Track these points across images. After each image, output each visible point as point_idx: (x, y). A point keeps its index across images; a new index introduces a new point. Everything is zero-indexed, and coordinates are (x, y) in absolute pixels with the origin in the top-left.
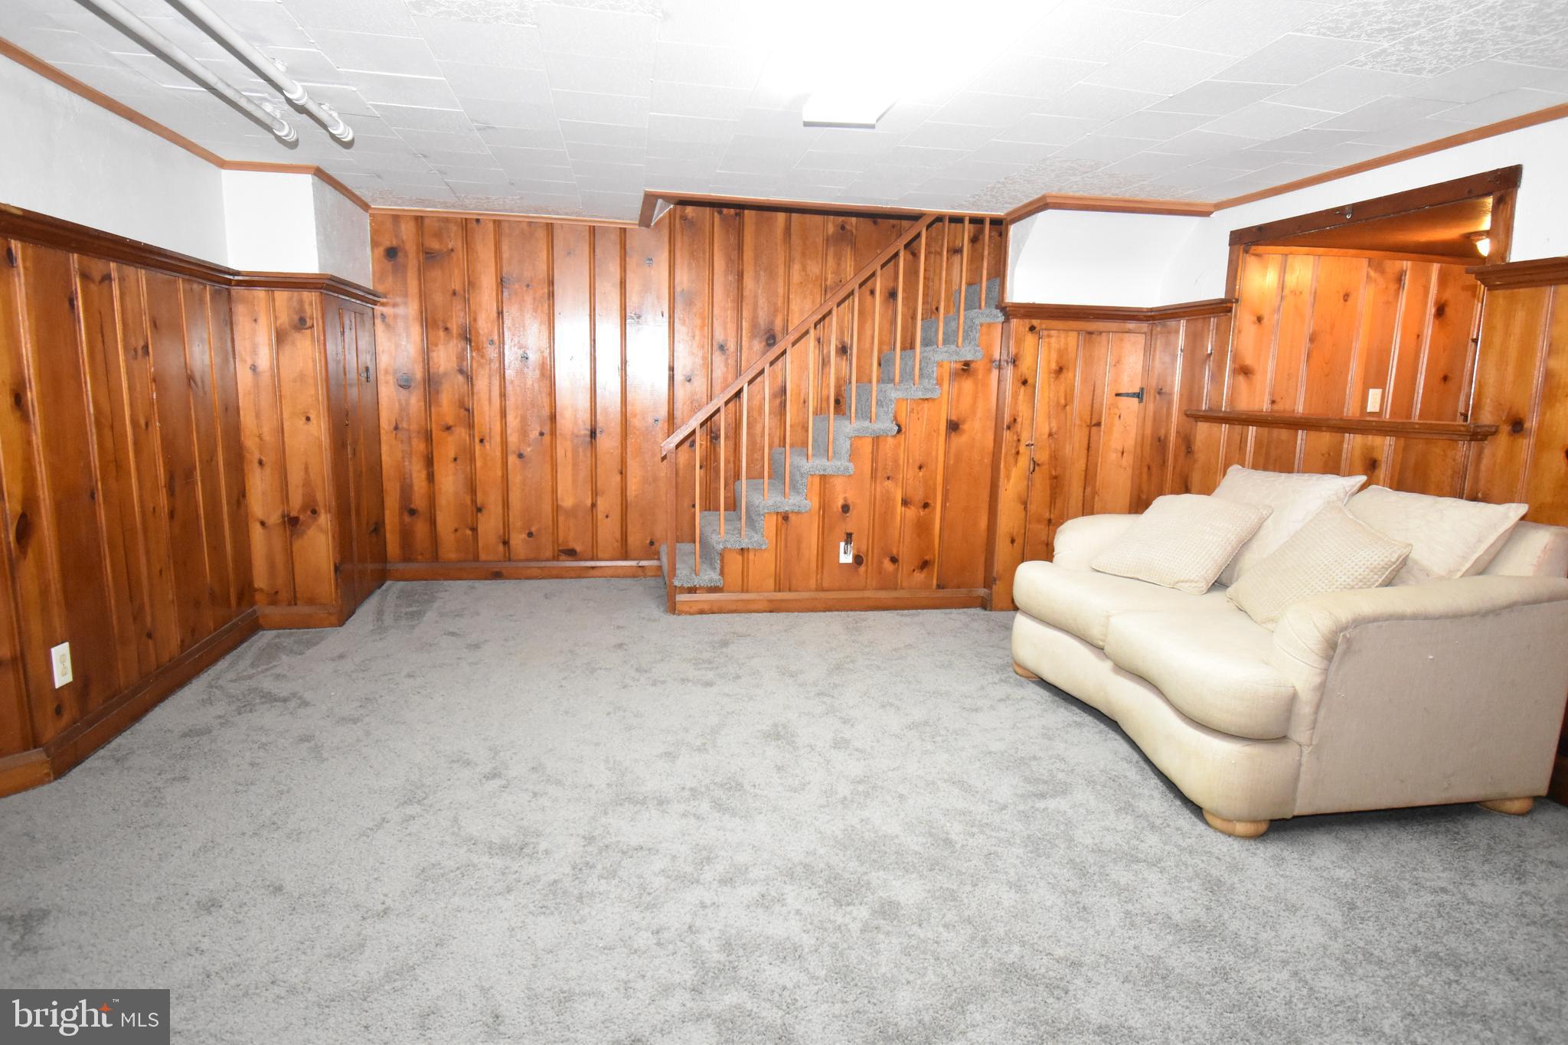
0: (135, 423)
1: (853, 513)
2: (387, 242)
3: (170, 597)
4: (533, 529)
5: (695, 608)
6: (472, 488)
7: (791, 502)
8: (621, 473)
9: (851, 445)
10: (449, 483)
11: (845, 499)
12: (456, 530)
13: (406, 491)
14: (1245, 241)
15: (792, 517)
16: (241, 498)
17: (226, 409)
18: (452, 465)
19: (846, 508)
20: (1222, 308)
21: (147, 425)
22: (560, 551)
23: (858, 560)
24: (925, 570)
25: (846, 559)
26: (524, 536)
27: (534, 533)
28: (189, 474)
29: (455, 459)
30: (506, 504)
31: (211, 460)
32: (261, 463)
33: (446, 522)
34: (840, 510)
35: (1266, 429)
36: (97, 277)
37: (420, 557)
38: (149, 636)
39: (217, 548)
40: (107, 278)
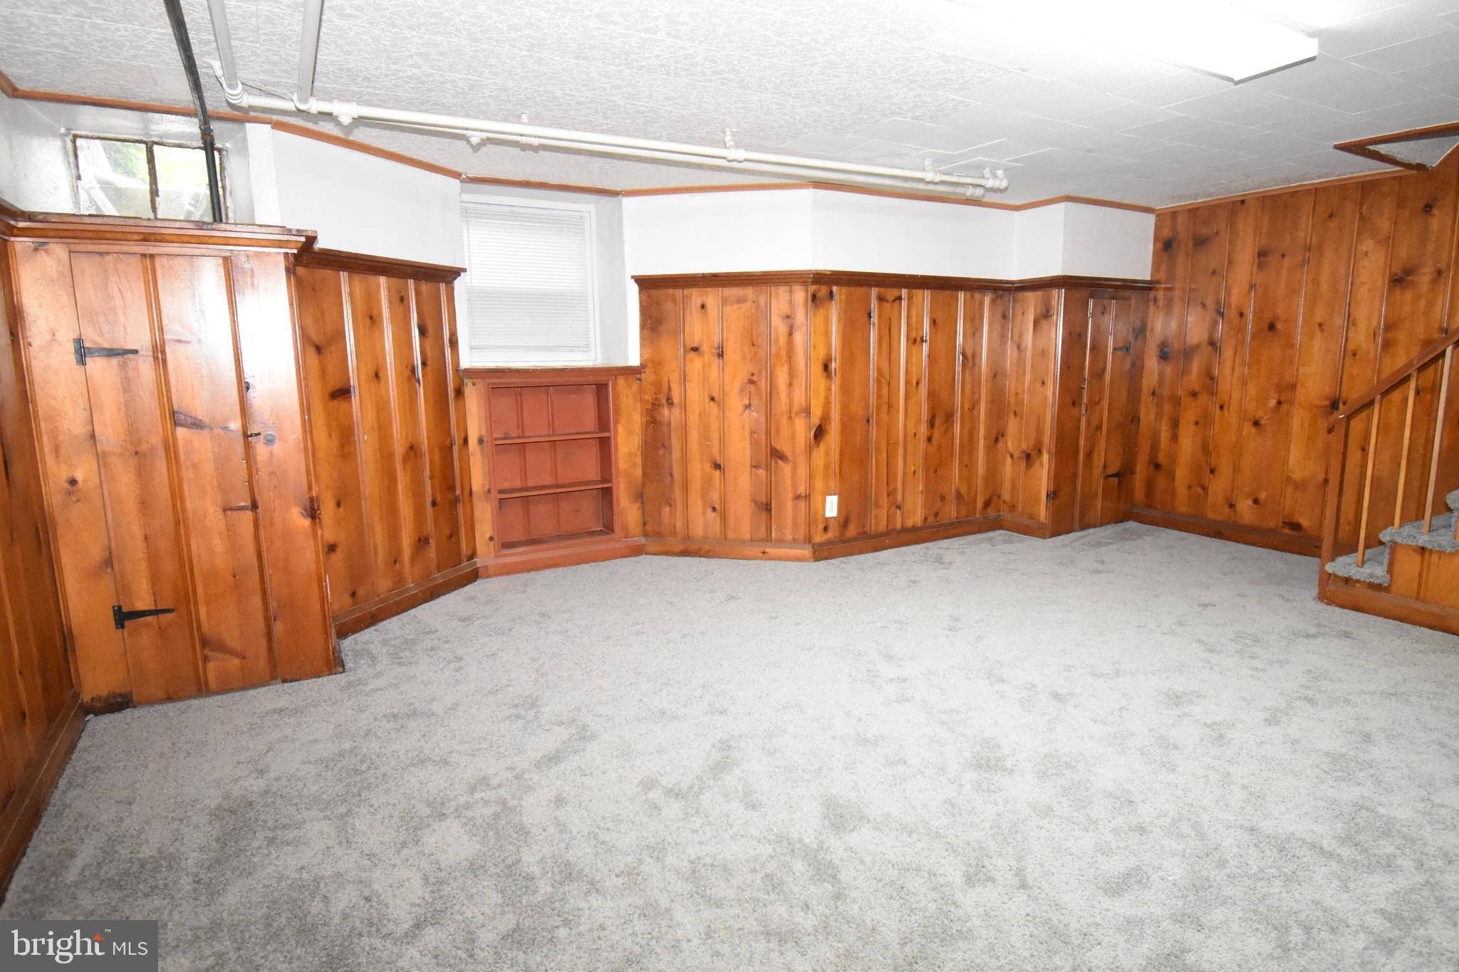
0: (907, 383)
2: (1166, 233)
3: (920, 488)
4: (1263, 496)
6: (1205, 449)
10: (1188, 444)
12: (1190, 487)
13: (1154, 447)
16: (1000, 436)
17: (995, 376)
18: (1192, 428)
21: (918, 383)
22: (1284, 523)
26: (1250, 502)
27: (1261, 501)
28: (949, 417)
29: (1197, 423)
30: (1236, 468)
31: (973, 408)
32: (1015, 413)
33: (1182, 476)
36: (891, 298)
37: (1158, 506)
38: (899, 507)
39: (968, 467)
40: (900, 298)
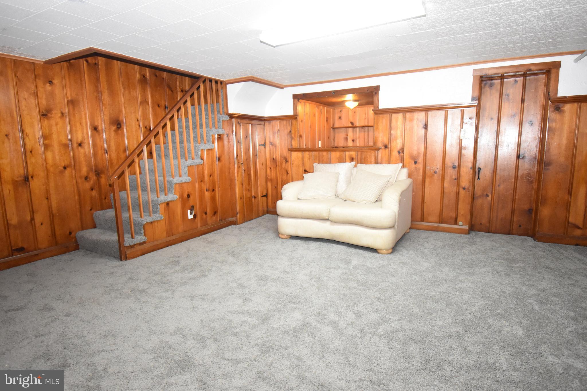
1: (191, 198)
5: (139, 253)
7: (170, 197)
8: (47, 199)
9: (188, 169)
11: (188, 192)
14: (297, 98)
15: (170, 204)
19: (189, 196)
20: (294, 117)
23: (195, 216)
24: (216, 215)
25: (190, 217)
34: (187, 197)
35: (318, 152)
